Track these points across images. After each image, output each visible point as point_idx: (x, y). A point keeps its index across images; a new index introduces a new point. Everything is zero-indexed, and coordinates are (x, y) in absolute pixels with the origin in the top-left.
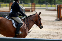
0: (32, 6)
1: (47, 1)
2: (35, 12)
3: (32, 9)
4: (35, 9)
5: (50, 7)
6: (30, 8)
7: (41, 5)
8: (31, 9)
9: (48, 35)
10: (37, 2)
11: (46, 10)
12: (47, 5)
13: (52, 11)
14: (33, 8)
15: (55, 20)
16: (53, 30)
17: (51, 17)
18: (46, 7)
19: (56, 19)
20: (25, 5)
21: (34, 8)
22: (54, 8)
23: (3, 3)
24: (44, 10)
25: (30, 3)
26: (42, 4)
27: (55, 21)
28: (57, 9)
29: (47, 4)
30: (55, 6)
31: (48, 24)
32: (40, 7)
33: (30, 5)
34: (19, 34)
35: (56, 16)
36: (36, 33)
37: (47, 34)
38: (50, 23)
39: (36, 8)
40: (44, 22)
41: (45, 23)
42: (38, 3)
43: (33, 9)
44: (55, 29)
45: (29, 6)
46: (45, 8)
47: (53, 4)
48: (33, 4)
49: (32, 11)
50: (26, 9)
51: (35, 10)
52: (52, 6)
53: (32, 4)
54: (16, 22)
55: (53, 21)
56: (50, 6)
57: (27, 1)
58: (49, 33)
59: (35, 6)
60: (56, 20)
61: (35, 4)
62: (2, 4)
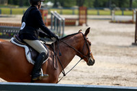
0: (79, 14)
1: (113, 3)
2: (87, 25)
3: (81, 21)
4: (86, 19)
5: (119, 15)
6: (76, 17)
7: (101, 12)
8: (78, 19)
9: (116, 78)
10: (92, 3)
11: (112, 22)
12: (113, 11)
13: (124, 25)
14: (81, 17)
15: (130, 44)
16: (126, 67)
17: (121, 38)
18: (111, 14)
19: (134, 41)
20: (64, 11)
21: (84, 17)
22: (129, 18)
23: (17, 7)
24: (107, 22)
25: (76, 7)
26: (102, 9)
27: (130, 46)
28: (135, 20)
29: (112, 9)
30: (131, 12)
31: (116, 53)
32: (98, 14)
33: (76, 11)
34: (40, 78)
35: (134, 34)
36: (88, 72)
37: (114, 75)
38: (119, 51)
39: (89, 17)
40: (106, 48)
41: (110, 51)
42: (92, 6)
43: (83, 19)
44: (132, 64)
45: (73, 14)
46: (110, 17)
47: (127, 9)
48: (83, 9)
49: (80, 24)
50: (66, 19)
51: (86, 23)
52: (125, 12)
53: (79, 9)
54: (32, 50)
55: (127, 47)
56: (120, 12)
57: (68, 2)
58: (118, 74)
59: (86, 14)
60: (133, 44)
61: (86, 10)
62: (13, 10)
